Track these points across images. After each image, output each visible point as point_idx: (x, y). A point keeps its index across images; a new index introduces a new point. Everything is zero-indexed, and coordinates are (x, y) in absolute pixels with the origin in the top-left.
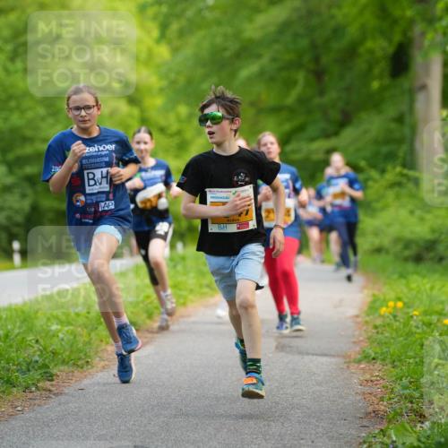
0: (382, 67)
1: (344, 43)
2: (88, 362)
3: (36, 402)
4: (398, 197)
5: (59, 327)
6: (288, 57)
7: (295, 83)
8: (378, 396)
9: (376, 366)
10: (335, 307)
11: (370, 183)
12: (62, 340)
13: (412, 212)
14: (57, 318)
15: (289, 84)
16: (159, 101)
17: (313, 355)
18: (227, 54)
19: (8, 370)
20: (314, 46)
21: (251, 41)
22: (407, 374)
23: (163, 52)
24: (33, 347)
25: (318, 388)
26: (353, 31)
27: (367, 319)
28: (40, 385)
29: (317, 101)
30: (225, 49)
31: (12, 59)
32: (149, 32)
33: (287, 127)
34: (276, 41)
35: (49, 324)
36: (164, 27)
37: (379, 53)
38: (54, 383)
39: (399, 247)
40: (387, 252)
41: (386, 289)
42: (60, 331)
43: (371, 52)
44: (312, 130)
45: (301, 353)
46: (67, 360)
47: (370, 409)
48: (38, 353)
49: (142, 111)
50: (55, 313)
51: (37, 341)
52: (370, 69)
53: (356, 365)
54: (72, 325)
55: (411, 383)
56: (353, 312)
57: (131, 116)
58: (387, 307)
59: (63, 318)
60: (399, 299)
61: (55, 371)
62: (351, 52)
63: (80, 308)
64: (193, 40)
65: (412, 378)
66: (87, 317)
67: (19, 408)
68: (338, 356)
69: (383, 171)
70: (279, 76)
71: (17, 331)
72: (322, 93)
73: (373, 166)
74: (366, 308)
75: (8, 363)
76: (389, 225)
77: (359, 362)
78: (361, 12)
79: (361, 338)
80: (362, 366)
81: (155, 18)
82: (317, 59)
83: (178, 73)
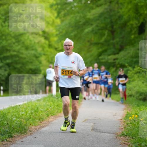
0: (135, 30)
1: (122, 21)
2: (25, 132)
4: (138, 77)
5: (16, 119)
6: (102, 25)
7: (104, 35)
9: (127, 138)
10: (114, 116)
11: (129, 72)
12: (17, 123)
13: (143, 83)
14: (15, 115)
15: (102, 35)
16: (56, 39)
18: (81, 23)
20: (111, 22)
21: (89, 19)
22: (137, 141)
23: (58, 21)
24: (6, 126)
25: (105, 145)
26: (125, 17)
27: (125, 120)
29: (111, 41)
30: (80, 22)
31: (4, 22)
32: (53, 14)
33: (100, 50)
34: (98, 19)
35: (12, 118)
36: (59, 13)
37: (135, 26)
38: (13, 139)
39: (138, 95)
40: (134, 96)
41: (132, 110)
42: (16, 120)
43: (132, 25)
44: (109, 52)
46: (18, 131)
48: (8, 128)
49: (49, 42)
50: (15, 114)
51: (8, 124)
52: (131, 31)
53: (119, 137)
54: (20, 118)
55: (138, 145)
56: (120, 118)
57: (45, 43)
58: (132, 117)
59: (17, 115)
60: (136, 114)
61: (13, 135)
62: (125, 25)
63: (23, 112)
64: (69, 18)
65: (139, 143)
66: (26, 116)
68: (113, 133)
69: (134, 67)
70: (98, 32)
72: (113, 39)
73: (130, 66)
74: (124, 117)
76: (135, 87)
77: (121, 136)
78: (129, 11)
79: (122, 128)
80: (122, 138)
81: (56, 10)
82: (112, 27)
83: (63, 29)
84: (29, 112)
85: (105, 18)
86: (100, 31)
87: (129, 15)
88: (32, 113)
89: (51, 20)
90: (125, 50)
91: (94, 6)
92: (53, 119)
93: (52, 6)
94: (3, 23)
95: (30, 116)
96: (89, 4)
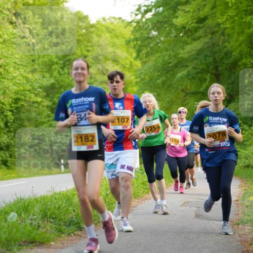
3: (74, 241)
6: (201, 67)
7: (206, 80)
8: (249, 243)
16: (135, 89)
17: (214, 220)
18: (170, 65)
19: (60, 225)
20: (215, 61)
21: (182, 58)
23: (138, 63)
24: (72, 213)
26: (235, 54)
27: (242, 202)
28: (76, 233)
30: (170, 63)
31: (63, 68)
32: (131, 54)
34: (197, 59)
36: (139, 52)
38: (82, 232)
43: (245, 64)
45: (208, 219)
47: (245, 249)
48: (75, 216)
51: (74, 211)
53: (237, 226)
56: (235, 198)
61: (83, 226)
62: (235, 65)
64: (153, 58)
67: (66, 245)
70: (197, 77)
71: (64, 205)
75: (60, 221)
77: (239, 224)
78: (240, 45)
79: (239, 212)
80: (240, 227)
81: (134, 47)
82: (217, 68)
83: (145, 74)
84: (104, 194)
85: (206, 56)
86: (200, 75)
87: (241, 51)
88: (107, 195)
89: (128, 62)
90: (236, 100)
91: (189, 40)
92: (138, 202)
93: (128, 42)
94: (61, 70)
95: (106, 198)
96: (182, 36)
